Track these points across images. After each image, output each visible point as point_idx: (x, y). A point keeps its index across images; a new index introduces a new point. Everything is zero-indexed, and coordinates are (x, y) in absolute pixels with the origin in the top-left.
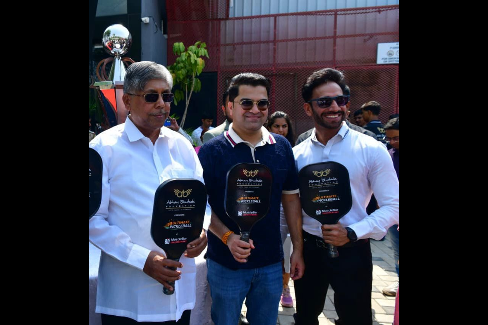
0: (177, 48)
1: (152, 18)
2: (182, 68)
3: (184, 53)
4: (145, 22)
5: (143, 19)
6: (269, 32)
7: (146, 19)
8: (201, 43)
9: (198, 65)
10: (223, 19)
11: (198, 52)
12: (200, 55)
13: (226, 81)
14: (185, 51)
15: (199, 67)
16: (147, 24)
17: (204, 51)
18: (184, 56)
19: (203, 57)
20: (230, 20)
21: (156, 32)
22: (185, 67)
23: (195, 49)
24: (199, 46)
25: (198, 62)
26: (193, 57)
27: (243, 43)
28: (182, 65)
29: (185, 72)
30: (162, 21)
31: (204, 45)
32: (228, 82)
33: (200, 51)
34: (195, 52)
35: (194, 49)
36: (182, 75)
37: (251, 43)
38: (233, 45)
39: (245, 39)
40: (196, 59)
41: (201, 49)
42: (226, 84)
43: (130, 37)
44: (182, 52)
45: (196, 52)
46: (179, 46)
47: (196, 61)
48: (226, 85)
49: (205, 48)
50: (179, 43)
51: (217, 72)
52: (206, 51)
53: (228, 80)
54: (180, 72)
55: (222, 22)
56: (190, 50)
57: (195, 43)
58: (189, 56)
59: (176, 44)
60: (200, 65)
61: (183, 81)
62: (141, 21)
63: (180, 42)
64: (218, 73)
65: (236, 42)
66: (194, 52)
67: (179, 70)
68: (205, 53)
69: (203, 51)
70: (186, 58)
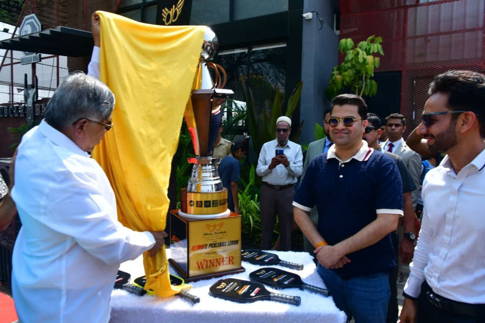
0: (343, 46)
1: (315, 13)
2: (349, 68)
3: (352, 51)
4: (307, 18)
5: (304, 15)
6: (478, 16)
7: (307, 15)
8: (376, 37)
9: (368, 64)
10: (411, 6)
11: (370, 49)
12: (371, 52)
13: (413, 82)
14: (354, 48)
15: (368, 67)
16: (309, 20)
17: (378, 47)
18: (350, 55)
19: (375, 55)
20: (421, 6)
21: (320, 29)
22: (353, 66)
23: (366, 45)
24: (372, 41)
25: (367, 60)
26: (362, 54)
27: (439, 34)
28: (349, 65)
29: (352, 73)
30: (335, 15)
31: (380, 39)
32: (416, 82)
33: (373, 47)
34: (366, 48)
35: (364, 45)
36: (349, 76)
37: (450, 33)
38: (425, 36)
39: (443, 27)
40: (365, 57)
41: (373, 45)
42: (413, 85)
43: (216, 40)
44: (350, 49)
45: (368, 48)
46: (346, 42)
47: (365, 60)
48: (413, 87)
49: (381, 44)
50: (346, 39)
51: (401, 71)
52: (380, 47)
53: (416, 81)
54: (346, 73)
55: (410, 11)
56: (360, 46)
57: (367, 38)
58: (358, 54)
59: (343, 41)
60: (370, 64)
61: (353, 84)
62: (302, 17)
63: (348, 38)
64: (403, 73)
65: (429, 32)
66: (364, 49)
67: (346, 70)
68: (378, 49)
69: (376, 47)
70: (353, 56)
